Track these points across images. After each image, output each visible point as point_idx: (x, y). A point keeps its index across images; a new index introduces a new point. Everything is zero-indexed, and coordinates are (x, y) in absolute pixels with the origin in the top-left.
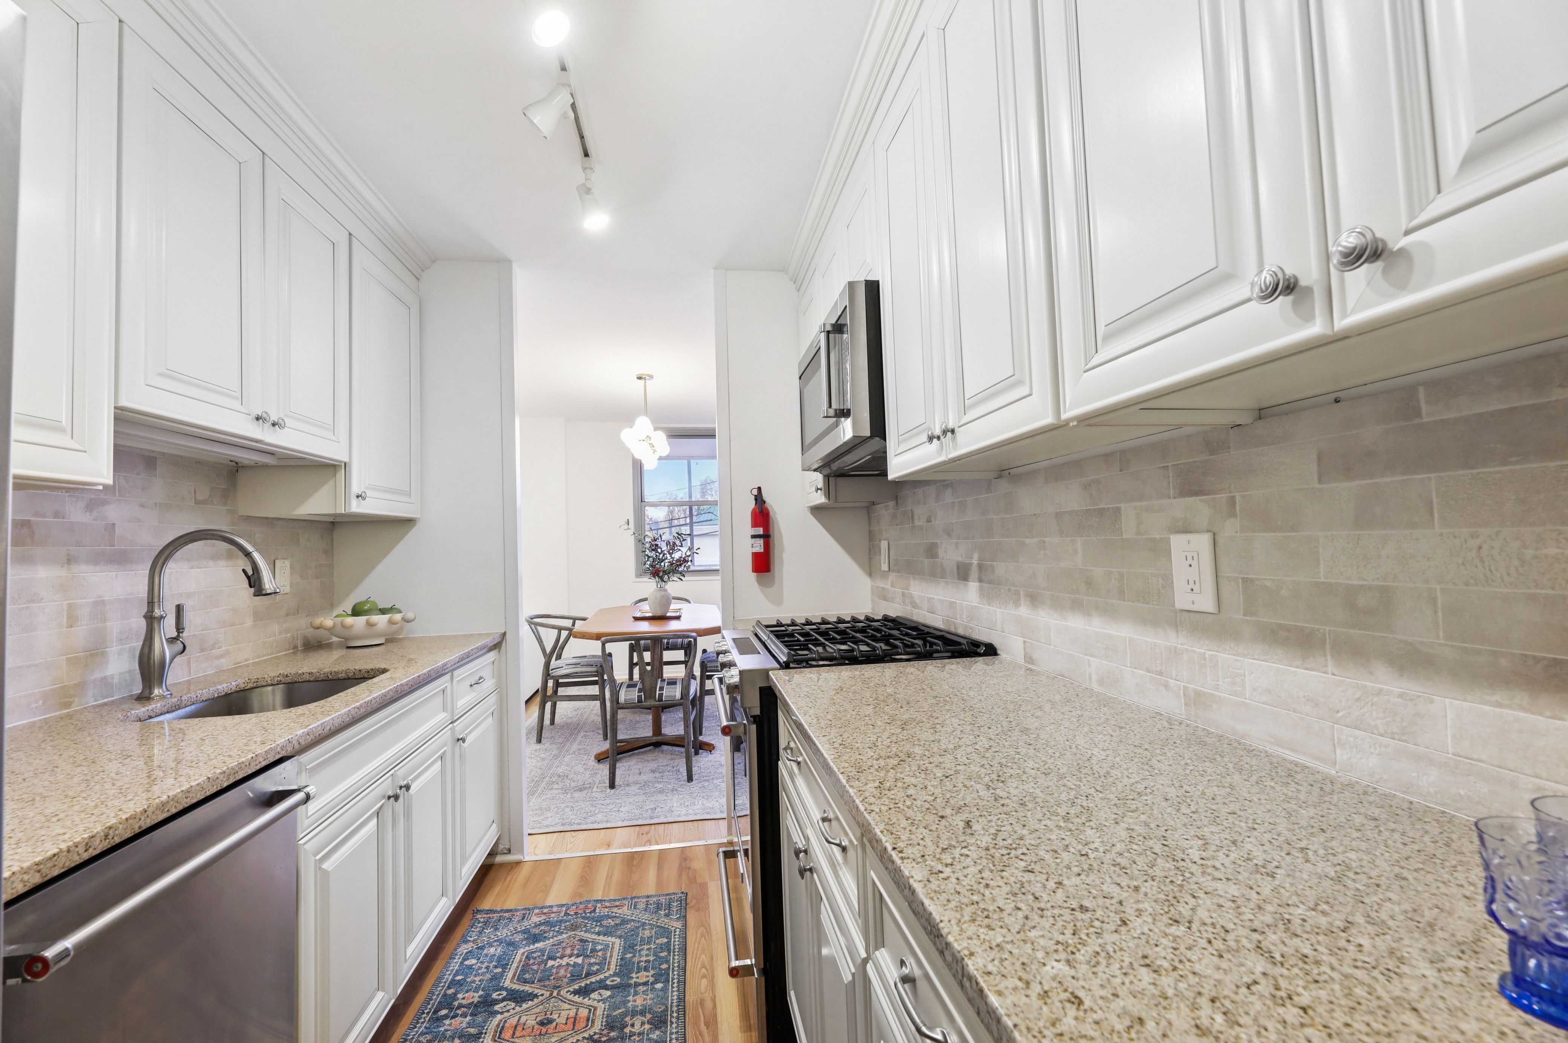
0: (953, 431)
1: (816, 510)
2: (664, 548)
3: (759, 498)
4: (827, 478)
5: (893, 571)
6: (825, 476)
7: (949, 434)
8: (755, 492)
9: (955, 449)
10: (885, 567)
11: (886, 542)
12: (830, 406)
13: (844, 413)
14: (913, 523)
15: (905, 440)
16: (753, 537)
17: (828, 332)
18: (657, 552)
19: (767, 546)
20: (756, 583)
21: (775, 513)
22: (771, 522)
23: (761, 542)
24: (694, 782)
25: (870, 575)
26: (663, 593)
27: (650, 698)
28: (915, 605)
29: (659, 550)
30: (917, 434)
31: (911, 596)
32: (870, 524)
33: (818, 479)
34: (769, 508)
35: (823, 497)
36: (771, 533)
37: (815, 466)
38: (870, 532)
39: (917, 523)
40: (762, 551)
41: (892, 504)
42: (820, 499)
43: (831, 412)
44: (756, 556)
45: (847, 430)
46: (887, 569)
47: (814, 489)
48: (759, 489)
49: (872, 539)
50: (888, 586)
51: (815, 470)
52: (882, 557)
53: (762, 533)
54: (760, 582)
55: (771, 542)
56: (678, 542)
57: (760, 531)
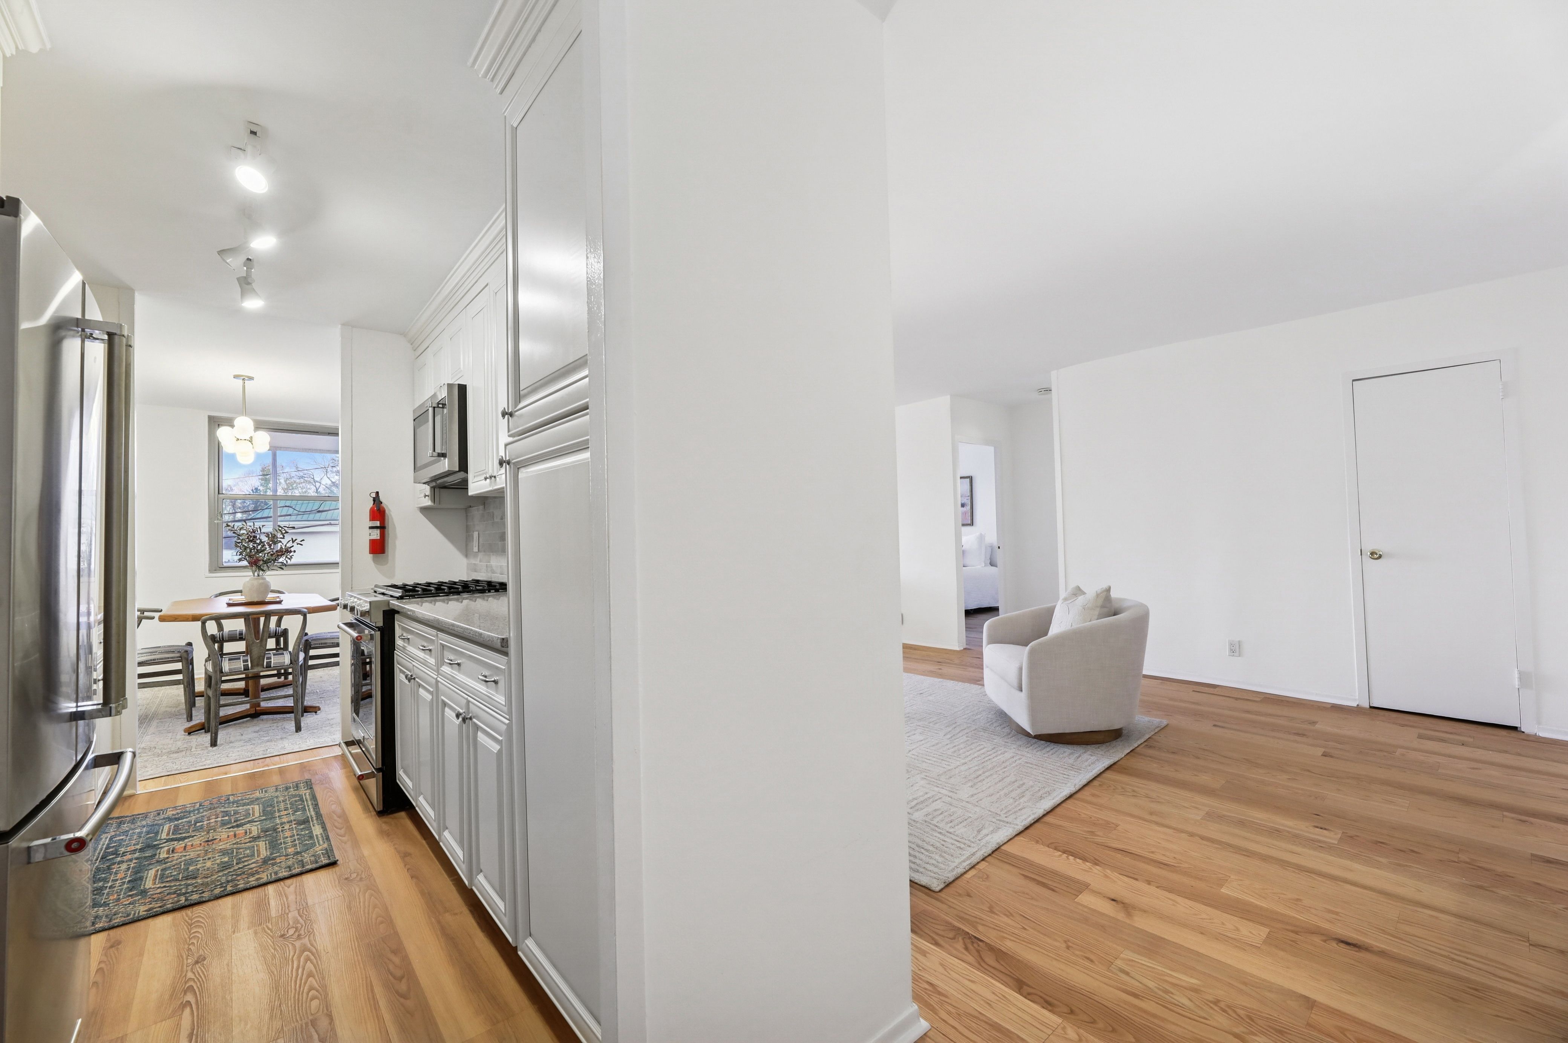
0: (495, 477)
1: (424, 510)
2: (265, 539)
3: (377, 500)
4: (433, 489)
5: (481, 552)
6: (431, 487)
7: (493, 478)
8: (374, 495)
9: (496, 485)
10: (476, 549)
11: (477, 533)
12: (434, 451)
13: (443, 455)
14: (493, 520)
15: (477, 476)
16: (371, 528)
17: (434, 408)
18: (255, 543)
19: (383, 535)
20: (373, 563)
21: (389, 510)
22: (386, 518)
23: (378, 531)
24: (302, 732)
25: (466, 556)
26: (261, 581)
27: (258, 665)
28: (493, 572)
29: (258, 541)
30: (480, 475)
31: (491, 567)
32: (467, 519)
33: (427, 489)
34: (385, 507)
35: (430, 501)
36: (386, 525)
37: (425, 481)
38: (467, 527)
39: (496, 520)
40: (379, 538)
41: (481, 507)
42: (428, 502)
43: (435, 454)
44: (373, 543)
45: (445, 465)
46: (477, 551)
47: (423, 495)
48: (377, 493)
49: (468, 530)
50: (477, 562)
51: (424, 483)
52: (475, 541)
53: (379, 525)
54: (374, 561)
55: (386, 533)
56: (279, 535)
57: (378, 524)
